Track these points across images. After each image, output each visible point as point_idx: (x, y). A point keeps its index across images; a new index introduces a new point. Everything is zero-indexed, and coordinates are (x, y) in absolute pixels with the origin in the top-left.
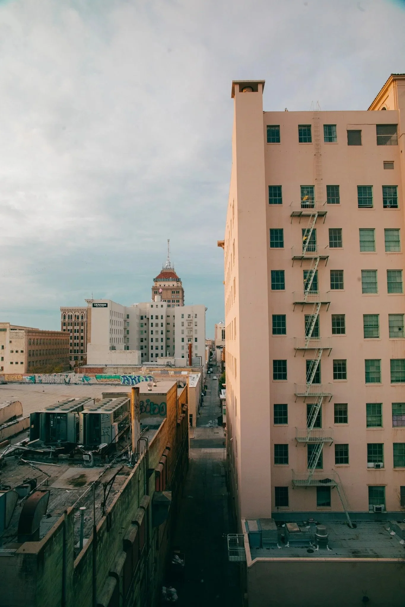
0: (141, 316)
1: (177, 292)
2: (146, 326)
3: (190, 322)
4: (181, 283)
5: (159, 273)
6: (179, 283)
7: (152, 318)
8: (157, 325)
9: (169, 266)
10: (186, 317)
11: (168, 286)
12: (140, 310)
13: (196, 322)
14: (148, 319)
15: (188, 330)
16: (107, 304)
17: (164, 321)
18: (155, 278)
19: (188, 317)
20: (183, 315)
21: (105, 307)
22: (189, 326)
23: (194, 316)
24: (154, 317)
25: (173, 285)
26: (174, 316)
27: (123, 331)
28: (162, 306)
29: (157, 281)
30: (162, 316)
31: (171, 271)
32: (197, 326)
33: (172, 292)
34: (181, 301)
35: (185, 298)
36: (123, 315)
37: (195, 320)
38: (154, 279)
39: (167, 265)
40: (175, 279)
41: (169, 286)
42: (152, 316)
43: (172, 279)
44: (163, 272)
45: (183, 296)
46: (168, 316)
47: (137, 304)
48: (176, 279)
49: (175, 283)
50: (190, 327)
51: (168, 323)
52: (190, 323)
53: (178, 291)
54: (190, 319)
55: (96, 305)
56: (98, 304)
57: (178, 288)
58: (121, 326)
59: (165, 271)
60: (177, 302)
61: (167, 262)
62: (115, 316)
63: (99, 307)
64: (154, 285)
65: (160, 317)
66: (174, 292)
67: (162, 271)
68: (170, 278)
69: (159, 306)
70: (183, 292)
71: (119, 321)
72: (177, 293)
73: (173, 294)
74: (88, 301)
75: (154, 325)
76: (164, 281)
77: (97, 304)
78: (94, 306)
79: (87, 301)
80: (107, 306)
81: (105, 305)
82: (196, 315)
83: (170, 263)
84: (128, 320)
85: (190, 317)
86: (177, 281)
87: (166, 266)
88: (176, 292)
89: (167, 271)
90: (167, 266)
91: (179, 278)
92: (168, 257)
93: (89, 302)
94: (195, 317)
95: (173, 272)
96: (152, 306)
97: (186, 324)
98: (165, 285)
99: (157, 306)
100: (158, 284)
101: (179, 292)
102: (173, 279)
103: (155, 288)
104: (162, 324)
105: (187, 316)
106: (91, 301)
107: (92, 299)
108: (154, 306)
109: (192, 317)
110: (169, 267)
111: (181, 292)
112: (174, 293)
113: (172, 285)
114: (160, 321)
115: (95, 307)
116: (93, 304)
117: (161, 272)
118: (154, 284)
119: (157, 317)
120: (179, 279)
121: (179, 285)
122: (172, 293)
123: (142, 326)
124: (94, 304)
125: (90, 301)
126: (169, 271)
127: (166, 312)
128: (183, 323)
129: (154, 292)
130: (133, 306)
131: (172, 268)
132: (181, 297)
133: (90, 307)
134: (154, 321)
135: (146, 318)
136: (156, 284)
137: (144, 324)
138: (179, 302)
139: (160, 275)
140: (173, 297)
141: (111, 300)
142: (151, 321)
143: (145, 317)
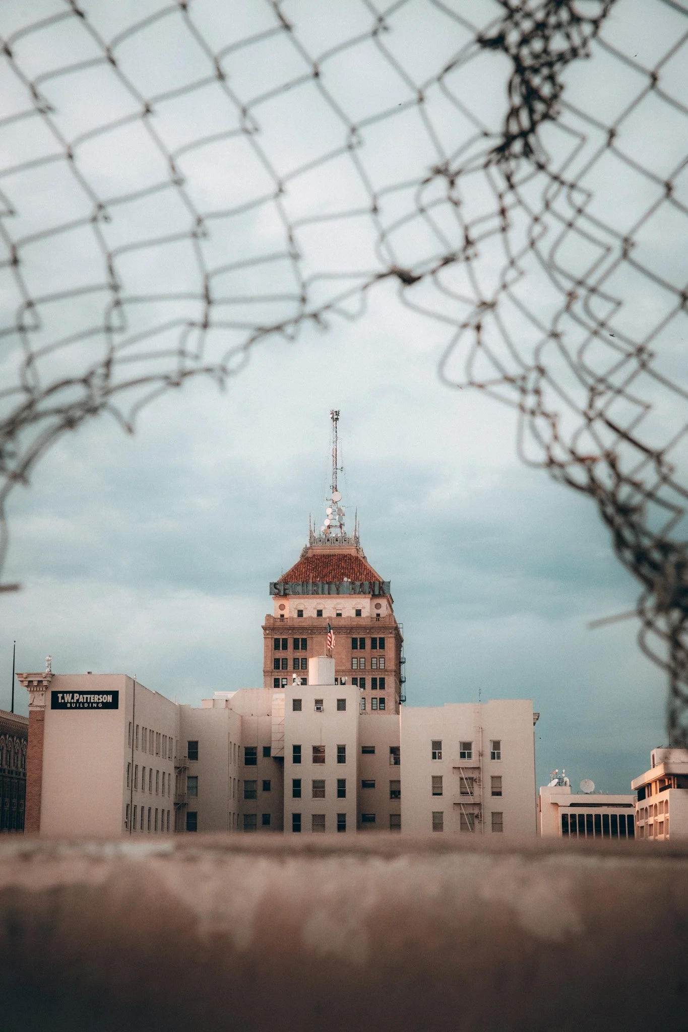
0: (246, 749)
1: (374, 640)
2: (266, 794)
3: (471, 779)
4: (390, 602)
5: (296, 559)
6: (383, 602)
7: (297, 759)
8: (319, 788)
9: (339, 529)
10: (451, 752)
11: (335, 615)
12: (243, 721)
13: (496, 779)
14: (280, 760)
15: (462, 814)
16: (115, 694)
17: (349, 771)
18: (275, 581)
19: (463, 755)
20: (437, 745)
21: (106, 706)
22: (463, 793)
23: (489, 749)
24: (307, 754)
25: (358, 613)
26: (395, 751)
27: (172, 813)
28: (341, 705)
29: (285, 595)
30: (341, 750)
31: (345, 552)
32: (499, 794)
33: (354, 641)
34: (390, 681)
35: (406, 670)
36: (174, 741)
37: (491, 768)
38: (275, 585)
39: (327, 522)
40: (366, 583)
41: (339, 615)
42: (297, 749)
43: (352, 583)
44: (310, 554)
45: (400, 662)
46: (367, 750)
47: (230, 695)
48: (372, 586)
49: (365, 604)
50: (470, 800)
51: (365, 778)
52: (468, 782)
53: (378, 636)
54: (466, 763)
55: (68, 698)
56: (76, 696)
57: (378, 624)
58: (166, 796)
59: (319, 550)
60: (374, 687)
61: (329, 511)
62: (144, 749)
63: (79, 706)
64: (275, 613)
65: (331, 754)
66: (363, 640)
67: (306, 550)
68: (345, 579)
69: (330, 705)
70: (399, 641)
71: (158, 771)
72: (374, 646)
73: (358, 653)
74: (30, 682)
75: (307, 788)
76: (315, 593)
77: (73, 693)
78: (57, 704)
79: (26, 683)
80: (114, 705)
81: (109, 699)
82: (496, 745)
83: (340, 513)
84: (195, 768)
85: (470, 756)
86: (374, 596)
87: (323, 528)
88: (368, 643)
89: (332, 552)
90: (329, 527)
91: (386, 580)
92: (335, 489)
93: (35, 683)
94: (489, 755)
95: (353, 552)
96: (297, 705)
97: (451, 787)
98: (320, 613)
99: (319, 703)
100: (291, 607)
101: (382, 640)
102: (358, 583)
103: (278, 623)
104: (341, 783)
105: (457, 750)
106: (45, 683)
107: (47, 670)
108: (308, 705)
109: (481, 755)
110: (335, 533)
111: (390, 643)
112: (363, 646)
113: (353, 614)
114: (331, 771)
115: (63, 706)
116: (55, 695)
117: (303, 556)
118: (271, 606)
119: (319, 755)
120: (385, 587)
121: (384, 611)
122: (354, 647)
123: (250, 794)
124: (60, 695)
125: (40, 682)
126: (337, 552)
127: (362, 731)
128: (437, 781)
129: (271, 643)
130: (210, 705)
131: (350, 534)
132: (392, 666)
133: (38, 709)
134: (307, 771)
135: (266, 760)
136: (282, 607)
137: (260, 786)
138: (382, 687)
139: (297, 567)
140: (359, 663)
141: (133, 677)
142: (291, 771)
143: (267, 751)
